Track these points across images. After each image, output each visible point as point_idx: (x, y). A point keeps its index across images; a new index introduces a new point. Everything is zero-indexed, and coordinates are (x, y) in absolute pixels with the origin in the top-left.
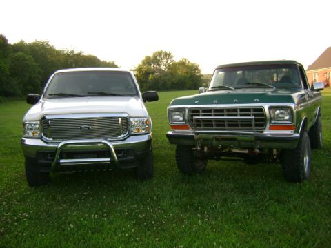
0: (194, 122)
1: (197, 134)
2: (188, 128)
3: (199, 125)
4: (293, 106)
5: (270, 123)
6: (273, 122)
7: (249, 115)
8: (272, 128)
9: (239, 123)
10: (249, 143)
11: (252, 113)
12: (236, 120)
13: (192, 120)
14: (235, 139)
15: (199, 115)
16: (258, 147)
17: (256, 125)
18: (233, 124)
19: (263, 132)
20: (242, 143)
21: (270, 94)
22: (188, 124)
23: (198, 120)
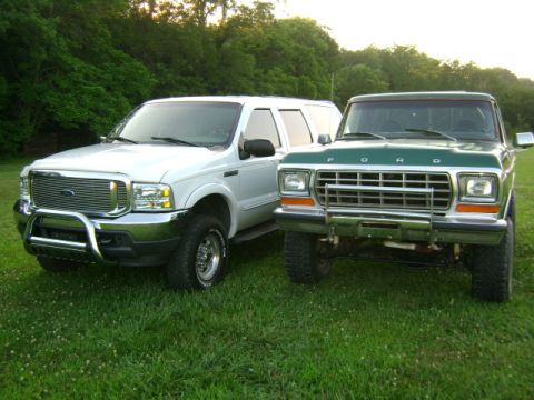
0: (326, 195)
1: (330, 214)
2: (313, 204)
3: (333, 200)
4: (498, 172)
5: (459, 199)
6: (463, 198)
7: (423, 186)
8: (461, 208)
9: (404, 198)
10: (421, 233)
11: (427, 182)
12: (400, 194)
13: (322, 191)
14: (396, 226)
15: (334, 183)
16: (436, 240)
17: (436, 203)
18: (394, 200)
19: (444, 215)
20: (410, 233)
21: (457, 150)
22: (313, 197)
23: (332, 191)
